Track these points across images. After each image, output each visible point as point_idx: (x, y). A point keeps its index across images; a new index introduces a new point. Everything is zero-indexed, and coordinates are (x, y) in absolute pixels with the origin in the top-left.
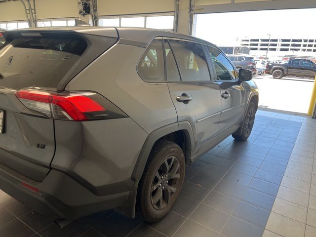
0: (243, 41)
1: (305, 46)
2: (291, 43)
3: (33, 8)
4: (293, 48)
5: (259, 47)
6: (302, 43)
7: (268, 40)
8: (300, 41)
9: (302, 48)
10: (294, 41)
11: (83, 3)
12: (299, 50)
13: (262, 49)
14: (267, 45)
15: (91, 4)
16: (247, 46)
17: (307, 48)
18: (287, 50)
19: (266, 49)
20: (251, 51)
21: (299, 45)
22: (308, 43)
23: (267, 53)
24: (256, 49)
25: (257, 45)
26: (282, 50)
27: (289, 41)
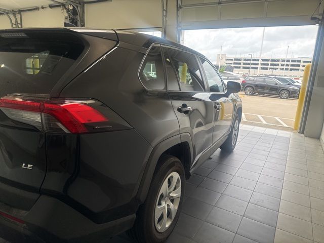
0: (227, 60)
1: (283, 65)
2: (270, 62)
3: (19, 22)
4: (272, 67)
5: (242, 66)
6: (280, 63)
7: (249, 60)
8: (278, 61)
9: (280, 67)
10: (272, 60)
11: (70, 17)
12: (278, 69)
13: (244, 68)
14: (249, 64)
15: (79, 19)
16: (231, 65)
17: (285, 67)
18: (267, 69)
19: (248, 68)
20: (234, 69)
21: (278, 65)
22: (285, 63)
23: (249, 71)
24: (239, 68)
25: (240, 64)
26: (262, 68)
27: (268, 60)
